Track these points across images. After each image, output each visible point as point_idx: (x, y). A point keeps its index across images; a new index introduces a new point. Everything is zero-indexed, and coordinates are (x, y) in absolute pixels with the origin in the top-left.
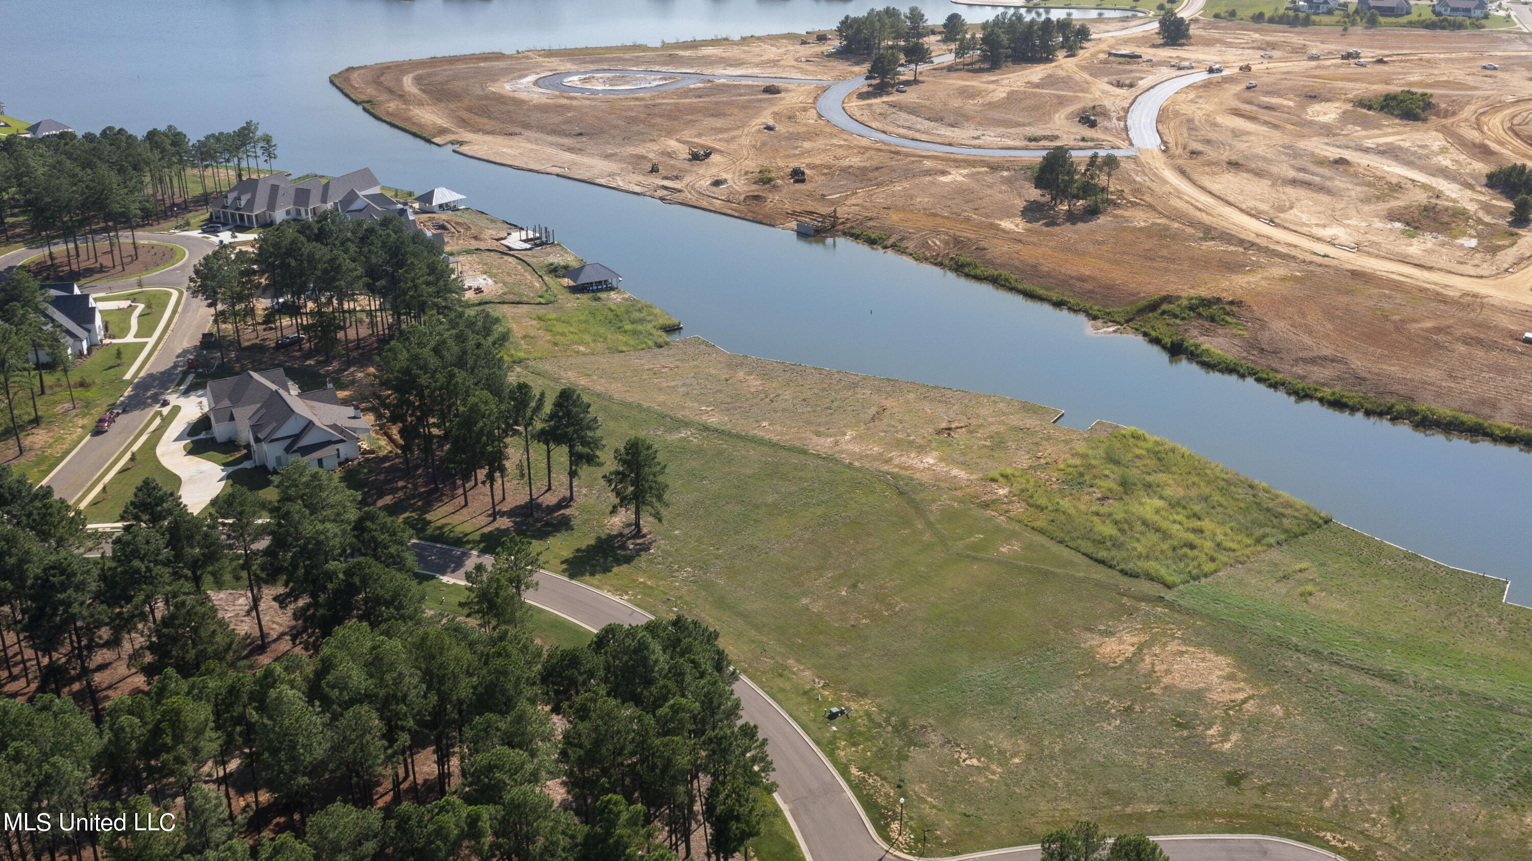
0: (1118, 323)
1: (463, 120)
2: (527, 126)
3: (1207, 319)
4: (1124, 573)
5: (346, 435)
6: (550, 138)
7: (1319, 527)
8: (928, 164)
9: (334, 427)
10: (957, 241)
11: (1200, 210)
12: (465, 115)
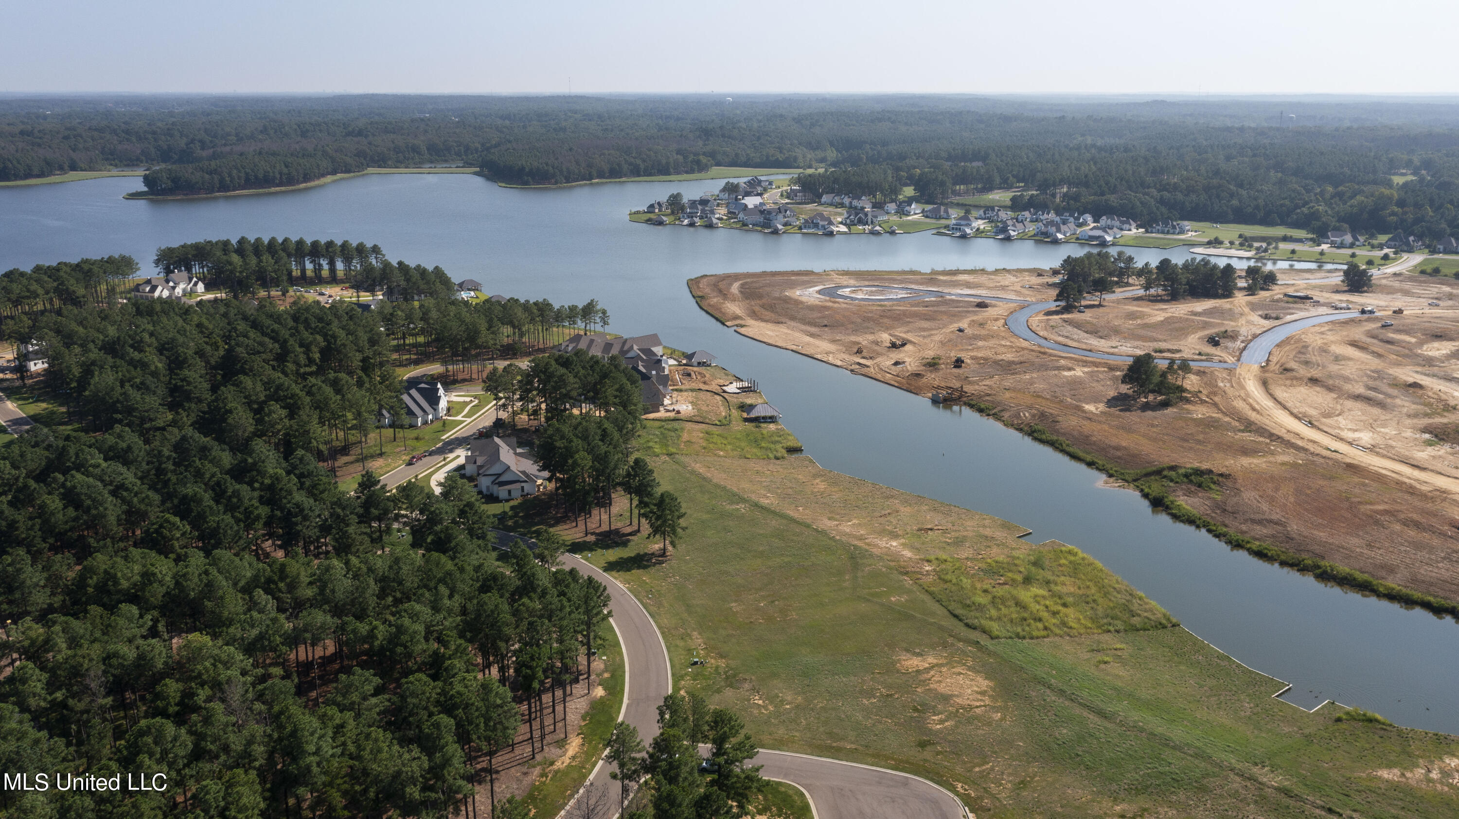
0: (1127, 481)
1: (754, 312)
2: (793, 318)
3: (1195, 485)
4: (967, 625)
5: (529, 479)
6: (803, 327)
7: (1164, 627)
8: (1062, 362)
9: (524, 473)
10: (1043, 415)
11: (1254, 409)
12: (757, 308)
